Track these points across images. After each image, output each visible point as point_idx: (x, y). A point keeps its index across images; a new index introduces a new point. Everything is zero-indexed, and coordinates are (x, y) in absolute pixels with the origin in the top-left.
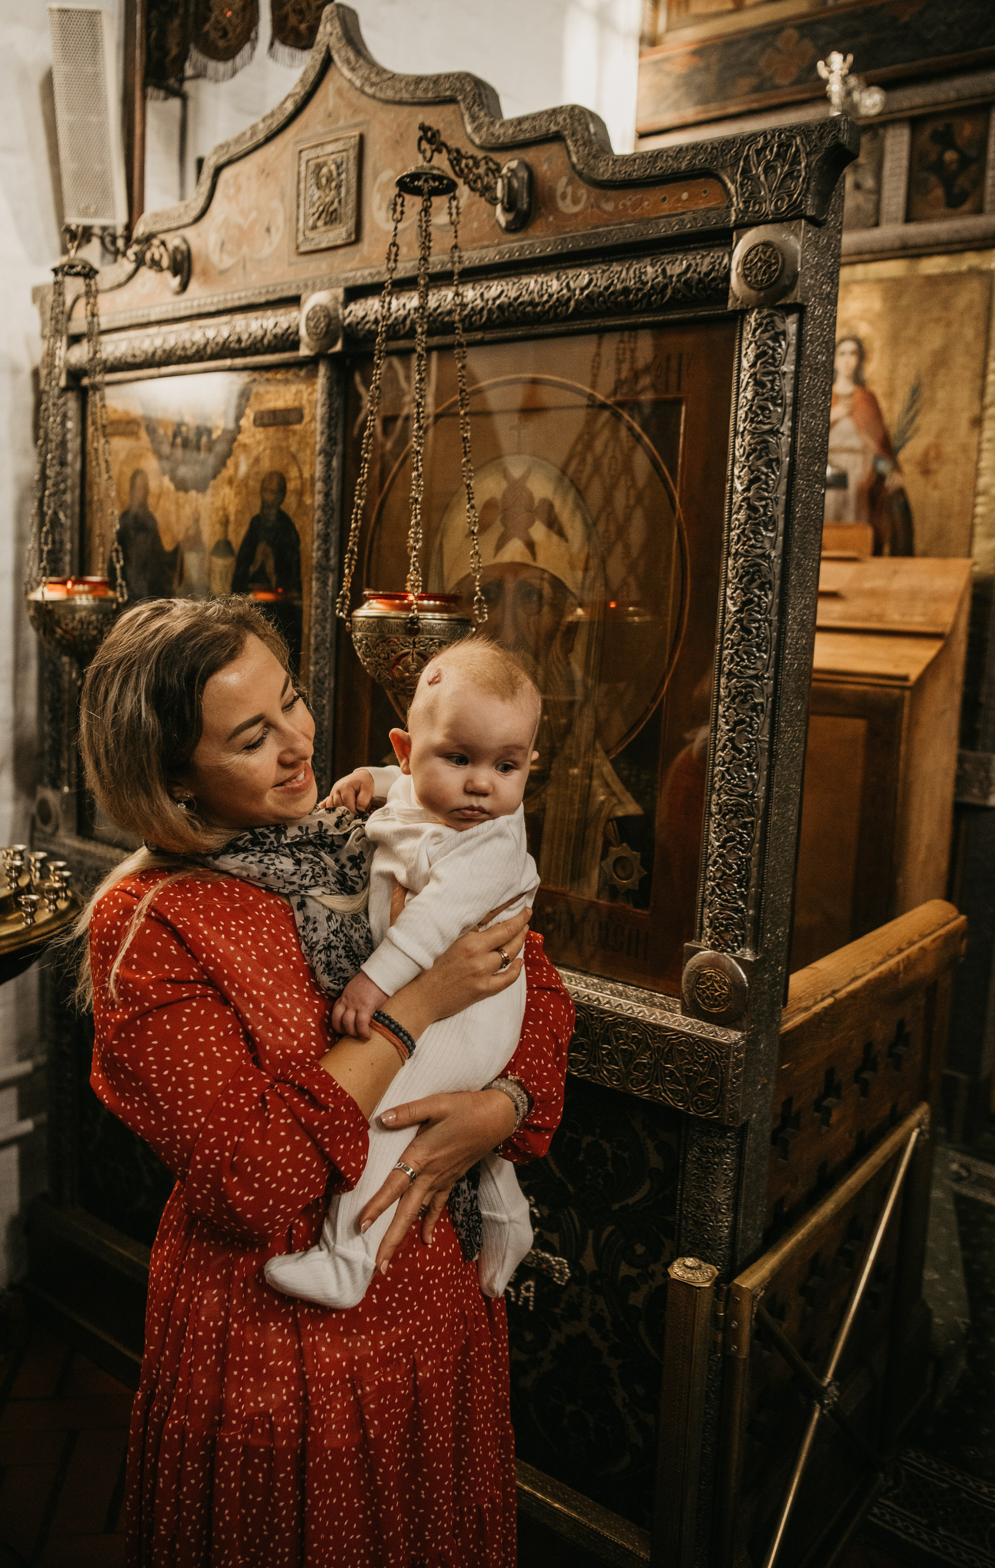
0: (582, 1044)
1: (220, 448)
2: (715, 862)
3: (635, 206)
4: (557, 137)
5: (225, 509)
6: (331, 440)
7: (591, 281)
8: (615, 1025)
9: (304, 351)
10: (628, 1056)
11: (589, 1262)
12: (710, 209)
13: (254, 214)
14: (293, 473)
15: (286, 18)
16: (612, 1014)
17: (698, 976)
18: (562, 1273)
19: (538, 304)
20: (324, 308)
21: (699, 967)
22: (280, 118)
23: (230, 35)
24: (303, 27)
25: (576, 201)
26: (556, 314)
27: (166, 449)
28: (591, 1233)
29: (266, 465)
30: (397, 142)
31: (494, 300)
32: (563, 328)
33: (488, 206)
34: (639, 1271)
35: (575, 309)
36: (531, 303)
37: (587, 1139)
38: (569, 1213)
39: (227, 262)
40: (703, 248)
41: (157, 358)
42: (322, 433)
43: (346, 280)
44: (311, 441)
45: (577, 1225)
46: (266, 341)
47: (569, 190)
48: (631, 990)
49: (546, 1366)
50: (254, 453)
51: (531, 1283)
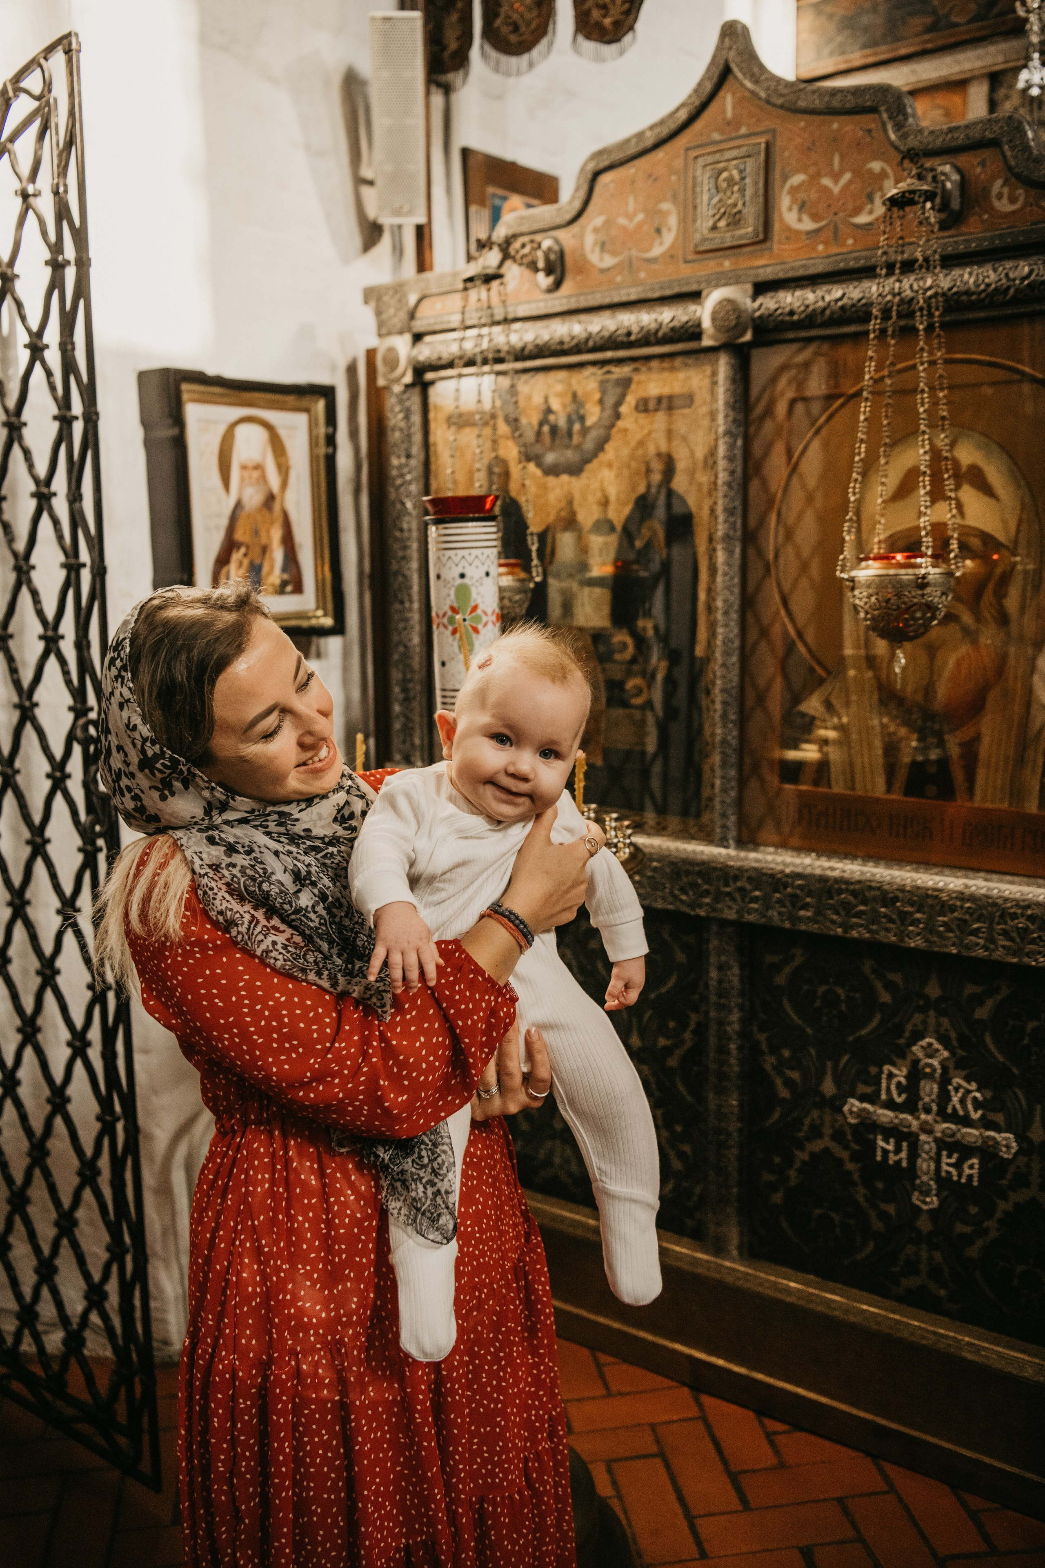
4: (993, 143)
5: (603, 491)
7: (1031, 272)
9: (706, 342)
11: (1037, 1134)
13: (640, 217)
14: (683, 453)
15: (588, 13)
18: (1008, 1147)
19: (973, 293)
20: (730, 303)
22: (673, 126)
23: (523, 29)
24: (607, 21)
25: (1012, 200)
26: (991, 302)
28: (1038, 1108)
30: (809, 149)
31: (926, 290)
35: (1013, 297)
36: (967, 293)
37: (1032, 1024)
38: (1015, 1094)
39: (609, 261)
41: (526, 352)
43: (755, 275)
45: (1024, 1102)
46: (660, 334)
47: (1006, 190)
49: (993, 1234)
50: (638, 437)
51: (975, 1161)
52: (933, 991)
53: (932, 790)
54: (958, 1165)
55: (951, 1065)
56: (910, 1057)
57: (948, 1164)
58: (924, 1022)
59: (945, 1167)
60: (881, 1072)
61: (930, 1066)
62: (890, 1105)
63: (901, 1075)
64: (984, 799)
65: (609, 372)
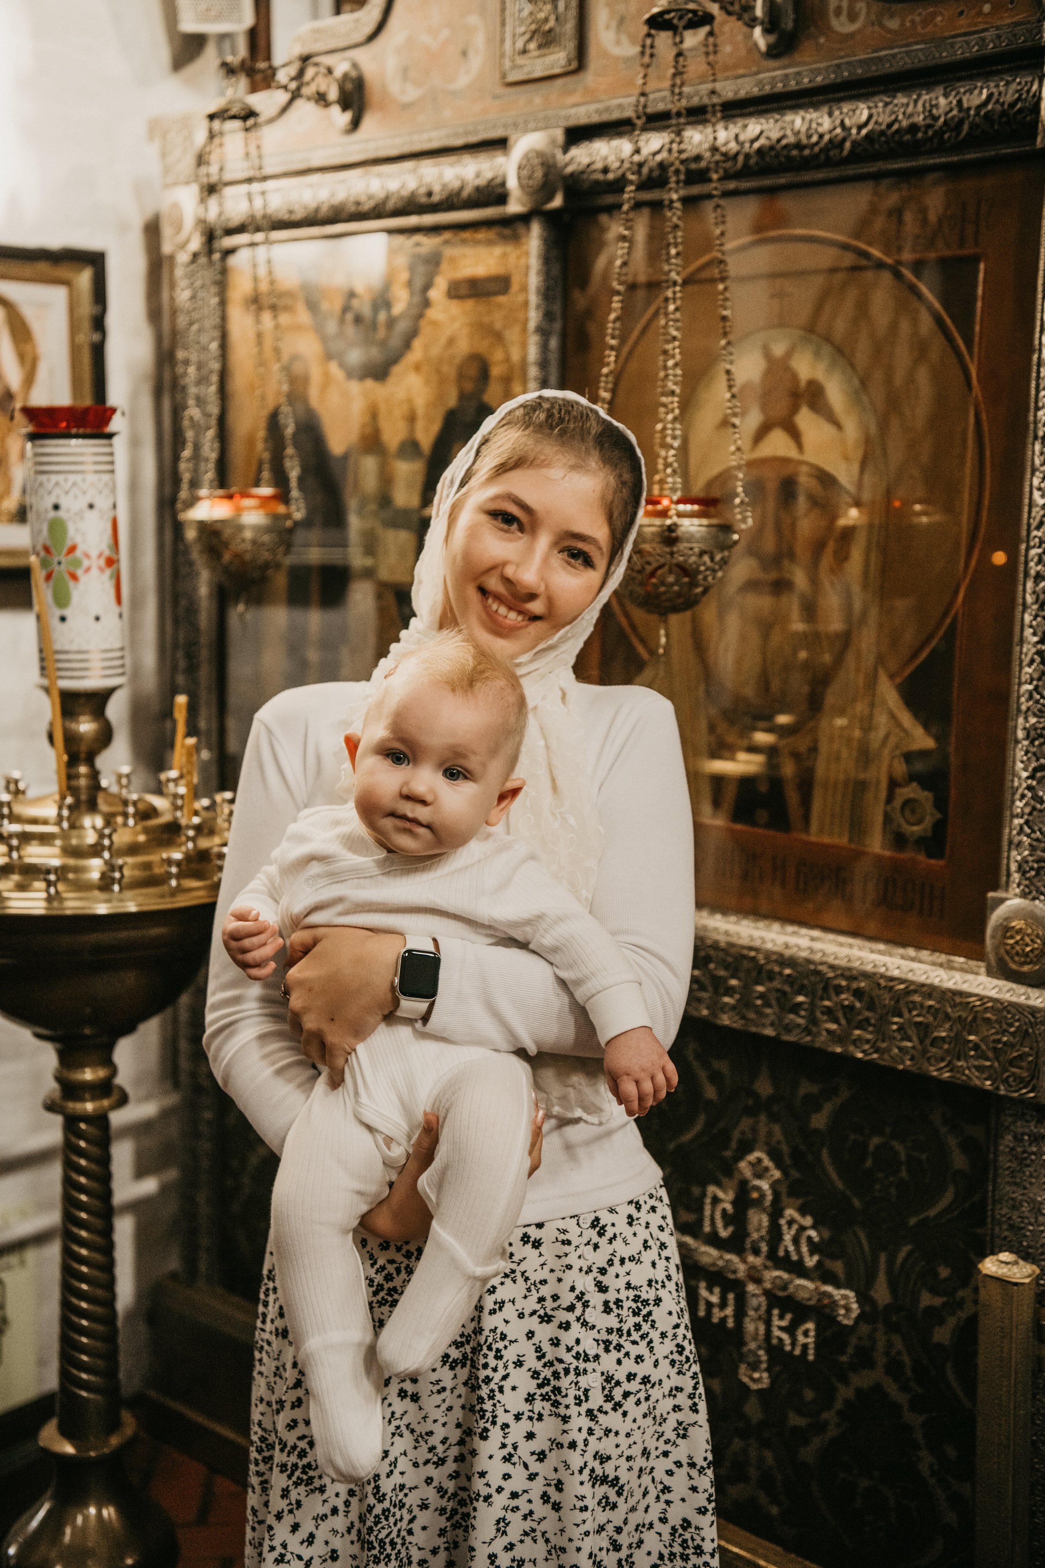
0: (867, 1020)
1: (402, 326)
2: (1023, 796)
3: (925, 22)
5: (410, 401)
6: (548, 316)
7: (870, 117)
8: (907, 992)
9: (514, 207)
10: (924, 1030)
11: (882, 1294)
12: (1017, 24)
13: (445, 33)
14: (498, 355)
16: (902, 981)
17: (1005, 930)
18: (848, 1309)
19: (805, 147)
20: (539, 154)
21: (1008, 919)
25: (853, 17)
26: (828, 159)
27: (332, 327)
28: (883, 1258)
29: (463, 347)
31: (753, 141)
32: (834, 174)
33: (745, 29)
34: (945, 1299)
35: (852, 151)
36: (798, 146)
37: (875, 1141)
38: (856, 1235)
39: (411, 94)
40: (1007, 71)
41: (321, 214)
42: (538, 307)
43: (567, 118)
44: (521, 315)
45: (866, 1247)
46: (464, 194)
47: (845, 3)
48: (925, 954)
49: (832, 1432)
50: (448, 332)
51: (810, 1326)
52: (764, 1087)
53: (762, 815)
54: (790, 1330)
55: (783, 1190)
56: (737, 1176)
57: (781, 1328)
58: (754, 1130)
59: (777, 1333)
60: (704, 1195)
61: (758, 1189)
62: (714, 1240)
63: (727, 1198)
64: (821, 831)
65: (418, 244)
